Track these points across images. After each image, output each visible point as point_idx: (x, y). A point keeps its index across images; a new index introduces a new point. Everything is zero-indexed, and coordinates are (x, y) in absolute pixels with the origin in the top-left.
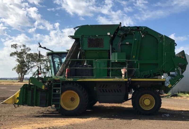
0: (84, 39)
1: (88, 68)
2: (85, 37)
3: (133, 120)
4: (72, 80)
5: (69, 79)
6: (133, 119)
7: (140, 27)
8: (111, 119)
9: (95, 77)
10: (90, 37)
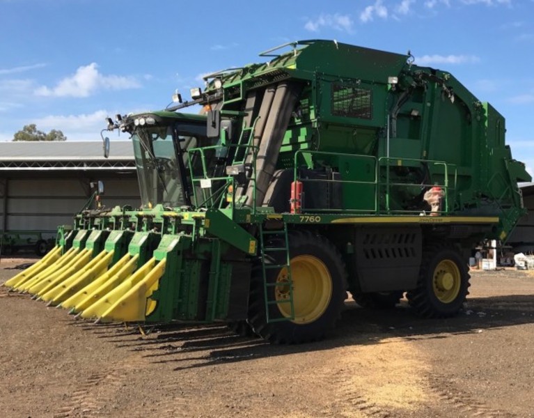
0: (323, 84)
1: (333, 180)
2: (324, 80)
3: (480, 331)
4: (318, 219)
5: (311, 218)
6: (481, 328)
7: (438, 70)
8: (441, 335)
9: (376, 210)
10: (338, 80)
